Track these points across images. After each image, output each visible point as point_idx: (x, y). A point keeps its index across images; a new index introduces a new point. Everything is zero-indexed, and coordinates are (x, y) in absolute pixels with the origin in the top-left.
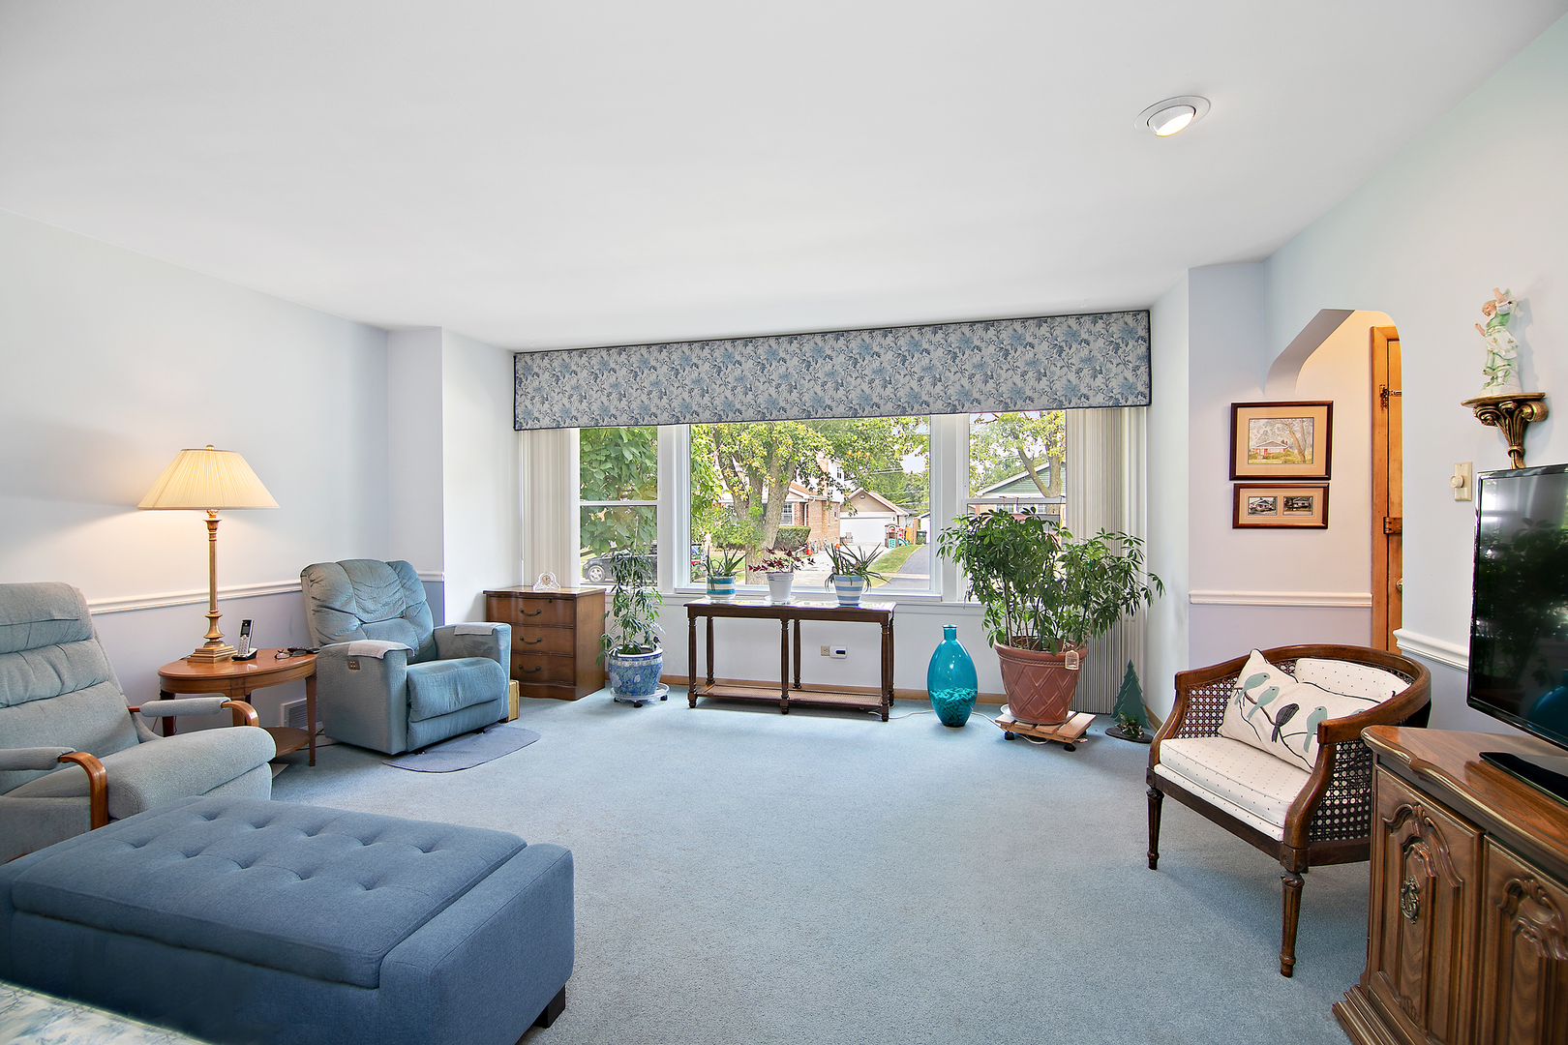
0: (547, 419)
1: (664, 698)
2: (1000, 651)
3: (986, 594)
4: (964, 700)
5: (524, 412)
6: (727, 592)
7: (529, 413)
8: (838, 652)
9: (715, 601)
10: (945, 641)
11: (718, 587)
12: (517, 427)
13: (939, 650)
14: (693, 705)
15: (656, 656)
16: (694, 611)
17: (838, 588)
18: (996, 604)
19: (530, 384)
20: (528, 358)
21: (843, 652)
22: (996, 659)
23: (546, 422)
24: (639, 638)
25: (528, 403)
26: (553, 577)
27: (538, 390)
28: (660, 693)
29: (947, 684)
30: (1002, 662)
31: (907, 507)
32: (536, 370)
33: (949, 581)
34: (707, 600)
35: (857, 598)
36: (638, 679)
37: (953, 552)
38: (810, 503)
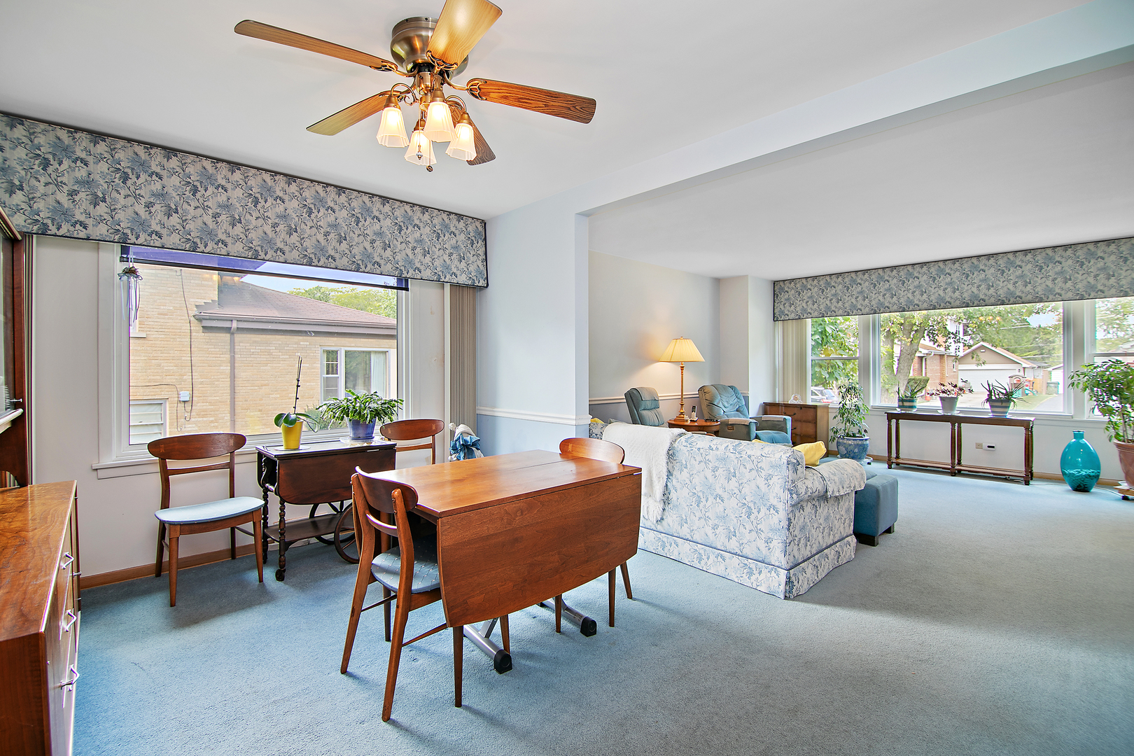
0: (793, 314)
1: (869, 463)
2: (1118, 446)
3: (1107, 411)
4: (1090, 476)
5: (779, 312)
6: (912, 407)
7: (783, 312)
8: (989, 447)
9: (903, 412)
10: (1074, 440)
11: (906, 404)
12: (775, 319)
13: (1069, 446)
14: (890, 467)
15: (866, 440)
16: (890, 416)
17: (991, 406)
18: (1115, 419)
19: (783, 297)
20: (781, 283)
21: (993, 447)
22: (1116, 451)
23: (792, 316)
24: (854, 430)
25: (782, 307)
26: (798, 397)
27: (788, 299)
28: (868, 461)
29: (1075, 466)
30: (1120, 452)
31: (1034, 360)
32: (786, 289)
33: (1079, 405)
34: (898, 411)
35: (1006, 413)
36: (856, 450)
37: (1081, 386)
38: (928, 357)
